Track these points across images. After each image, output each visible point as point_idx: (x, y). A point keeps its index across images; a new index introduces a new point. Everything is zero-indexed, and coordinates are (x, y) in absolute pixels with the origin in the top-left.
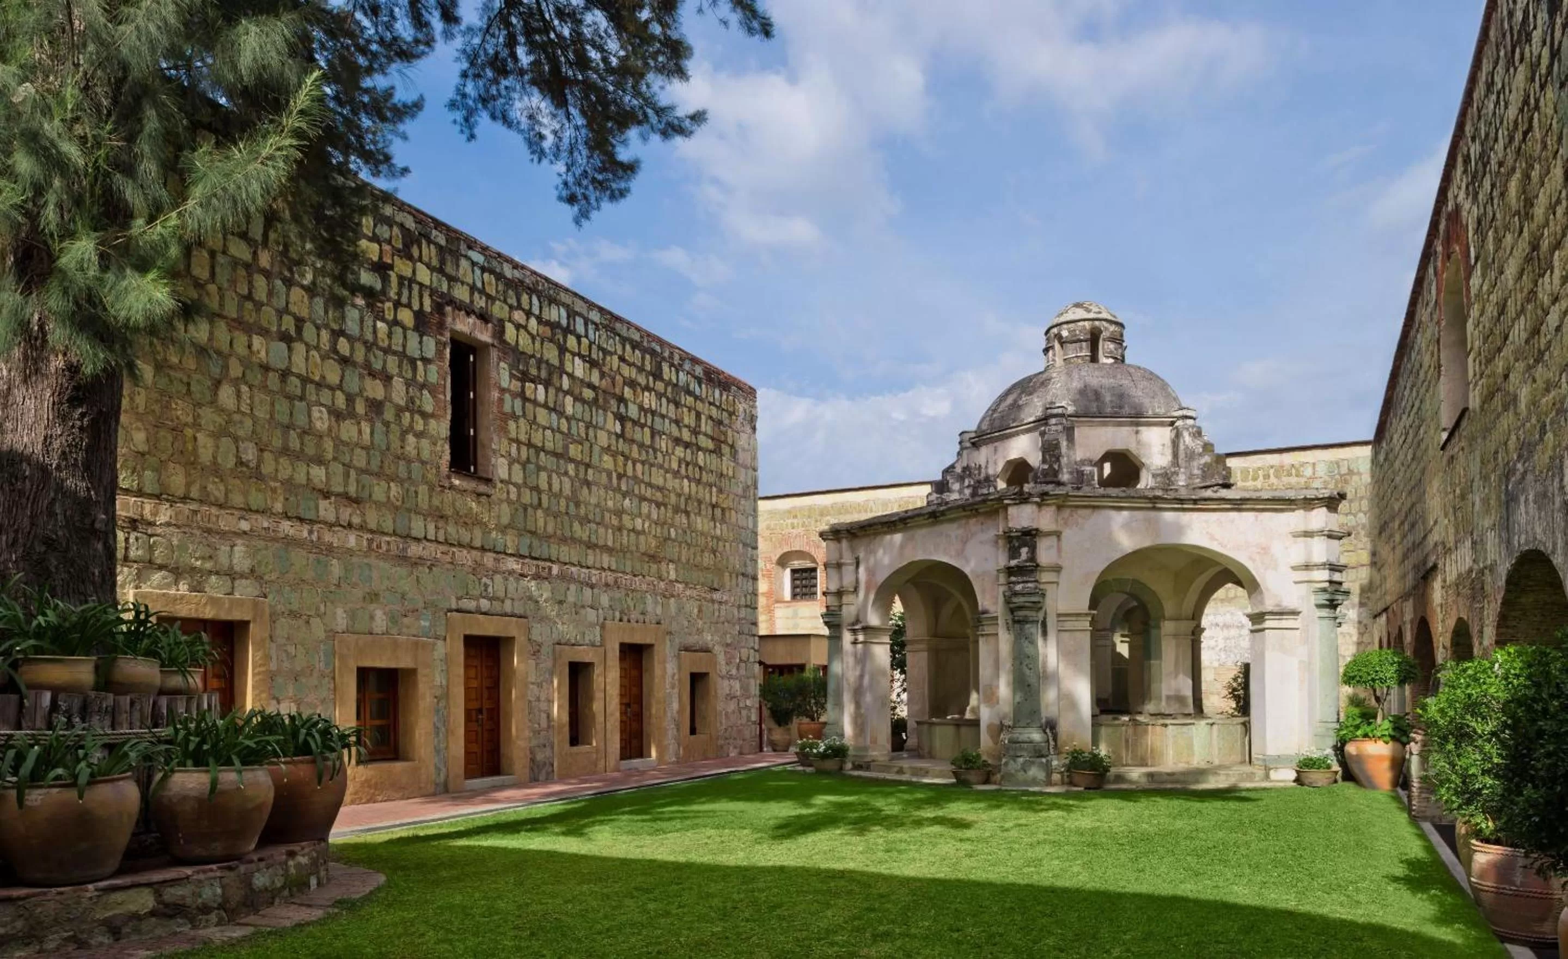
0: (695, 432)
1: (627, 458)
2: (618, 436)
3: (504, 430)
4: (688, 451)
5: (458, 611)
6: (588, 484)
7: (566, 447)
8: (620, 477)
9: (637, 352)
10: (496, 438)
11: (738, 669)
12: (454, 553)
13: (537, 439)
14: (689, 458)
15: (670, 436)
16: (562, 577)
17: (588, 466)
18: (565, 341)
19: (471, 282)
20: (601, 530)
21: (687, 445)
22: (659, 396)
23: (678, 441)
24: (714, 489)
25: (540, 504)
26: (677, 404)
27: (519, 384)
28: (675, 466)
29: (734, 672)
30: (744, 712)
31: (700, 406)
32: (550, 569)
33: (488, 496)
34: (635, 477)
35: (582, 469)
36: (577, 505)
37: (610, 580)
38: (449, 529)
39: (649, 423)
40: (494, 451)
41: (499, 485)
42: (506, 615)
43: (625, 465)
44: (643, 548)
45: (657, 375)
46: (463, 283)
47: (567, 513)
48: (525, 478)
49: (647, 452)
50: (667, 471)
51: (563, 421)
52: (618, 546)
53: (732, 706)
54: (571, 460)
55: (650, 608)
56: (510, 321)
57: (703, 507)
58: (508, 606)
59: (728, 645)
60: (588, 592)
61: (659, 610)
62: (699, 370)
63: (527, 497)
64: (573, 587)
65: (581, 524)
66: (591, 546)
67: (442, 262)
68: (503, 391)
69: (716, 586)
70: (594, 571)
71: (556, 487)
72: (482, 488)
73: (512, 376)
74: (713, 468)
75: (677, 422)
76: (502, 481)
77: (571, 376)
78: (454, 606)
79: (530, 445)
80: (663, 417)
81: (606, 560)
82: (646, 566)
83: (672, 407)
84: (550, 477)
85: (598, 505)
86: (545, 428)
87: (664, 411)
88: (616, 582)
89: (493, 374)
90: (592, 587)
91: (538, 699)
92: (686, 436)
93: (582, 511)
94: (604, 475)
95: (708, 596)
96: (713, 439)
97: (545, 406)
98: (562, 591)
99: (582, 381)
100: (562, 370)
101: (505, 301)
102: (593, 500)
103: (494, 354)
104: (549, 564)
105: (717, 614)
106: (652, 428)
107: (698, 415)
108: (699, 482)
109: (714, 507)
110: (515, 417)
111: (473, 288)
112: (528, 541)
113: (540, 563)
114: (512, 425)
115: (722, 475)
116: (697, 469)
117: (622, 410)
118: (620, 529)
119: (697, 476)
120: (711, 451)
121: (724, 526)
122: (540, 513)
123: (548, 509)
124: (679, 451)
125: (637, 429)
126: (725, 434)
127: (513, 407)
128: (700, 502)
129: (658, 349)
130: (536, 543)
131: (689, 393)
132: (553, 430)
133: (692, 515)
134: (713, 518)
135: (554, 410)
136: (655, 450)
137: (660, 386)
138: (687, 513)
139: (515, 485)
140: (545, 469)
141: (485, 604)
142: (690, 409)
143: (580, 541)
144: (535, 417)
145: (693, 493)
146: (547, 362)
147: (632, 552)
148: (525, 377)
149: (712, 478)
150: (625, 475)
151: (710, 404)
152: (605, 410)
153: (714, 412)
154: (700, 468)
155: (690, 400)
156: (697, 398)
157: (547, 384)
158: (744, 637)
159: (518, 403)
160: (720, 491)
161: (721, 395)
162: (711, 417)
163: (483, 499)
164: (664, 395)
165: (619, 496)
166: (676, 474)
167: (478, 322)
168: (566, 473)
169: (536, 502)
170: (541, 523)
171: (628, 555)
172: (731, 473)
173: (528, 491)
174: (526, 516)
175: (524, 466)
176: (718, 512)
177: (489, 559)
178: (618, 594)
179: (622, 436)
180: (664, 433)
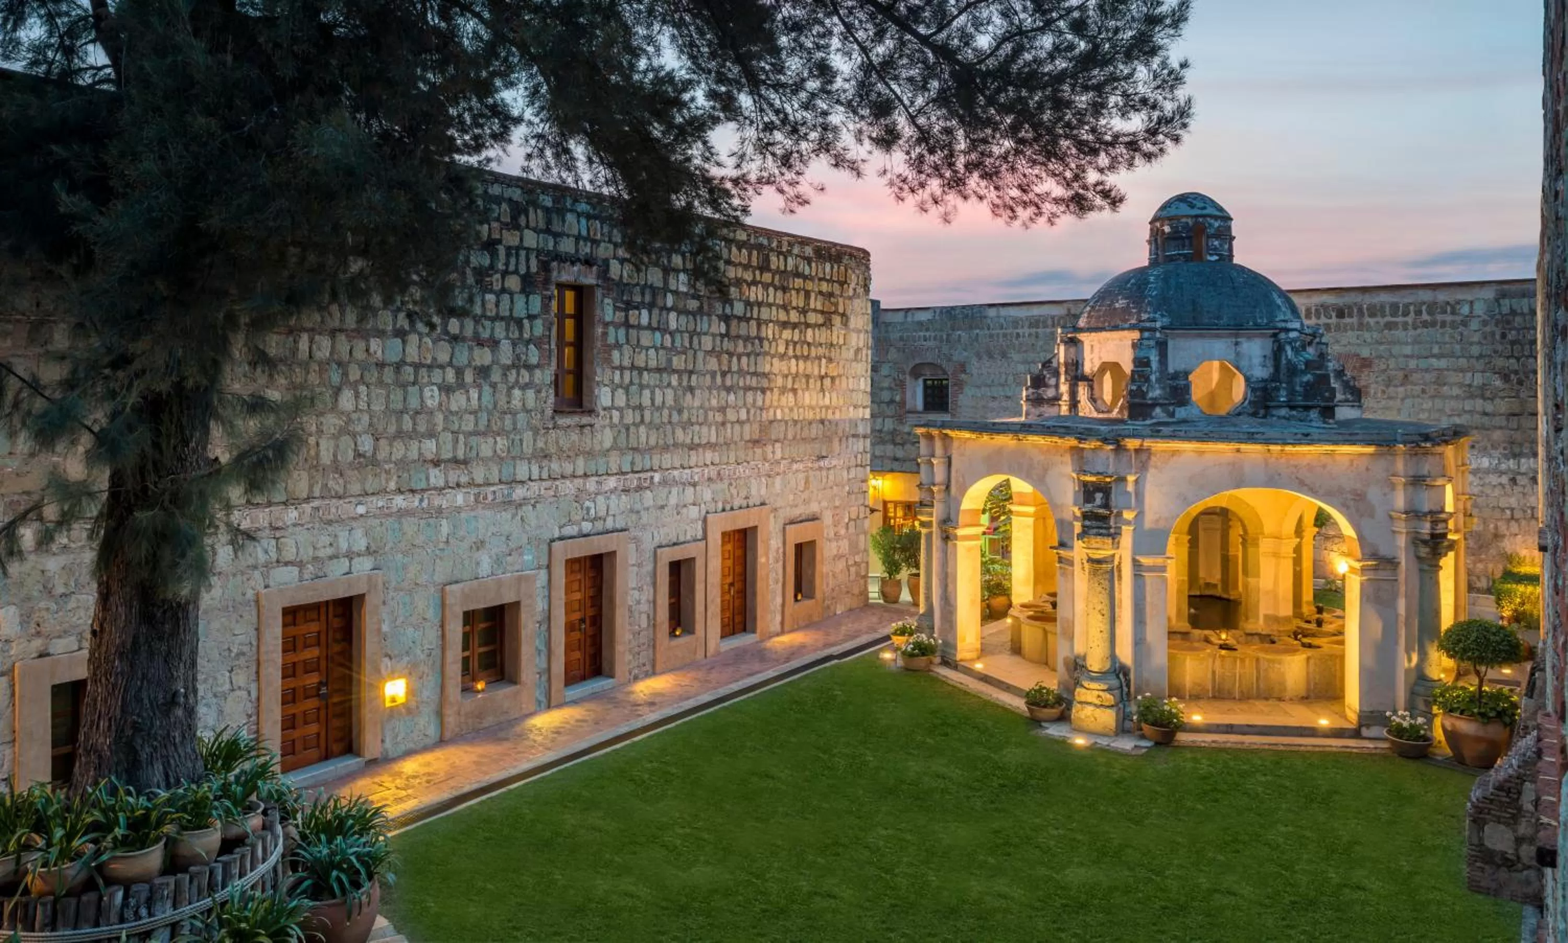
0: (804, 311)
1: (731, 355)
2: (722, 336)
3: (608, 360)
4: (797, 331)
5: (561, 539)
6: (691, 389)
7: (669, 361)
8: (724, 374)
9: (744, 251)
10: (599, 371)
11: (847, 528)
12: (557, 487)
13: (640, 361)
14: (796, 338)
15: (777, 322)
16: (664, 482)
17: (691, 373)
18: (669, 262)
19: (576, 233)
20: (705, 429)
21: (795, 326)
22: (766, 286)
23: (785, 325)
24: (824, 361)
25: (642, 421)
26: (785, 289)
27: (623, 314)
28: (781, 349)
29: (843, 532)
30: (853, 569)
31: (809, 286)
32: (652, 478)
33: (591, 426)
34: (740, 372)
35: (685, 378)
36: (680, 412)
37: (713, 474)
38: (553, 466)
39: (755, 316)
40: (598, 383)
41: (602, 413)
42: (608, 532)
43: (730, 362)
44: (747, 437)
45: (764, 267)
46: (568, 236)
47: (670, 422)
48: (628, 400)
49: (753, 344)
50: (773, 357)
51: (668, 337)
52: (721, 440)
53: (841, 565)
54: (675, 371)
55: (754, 492)
56: (615, 257)
57: (811, 381)
58: (610, 524)
59: (836, 507)
60: (690, 490)
61: (763, 491)
62: (809, 251)
63: (630, 417)
64: (675, 491)
65: (684, 429)
66: (693, 447)
67: (549, 222)
68: (606, 325)
69: (824, 454)
70: (696, 470)
71: (658, 400)
72: (585, 420)
73: (616, 308)
74: (823, 341)
75: (785, 307)
76: (605, 409)
77: (676, 293)
78: (556, 535)
79: (633, 367)
80: (770, 305)
81: (709, 456)
82: (750, 453)
83: (779, 294)
84: (653, 393)
85: (701, 407)
86: (647, 349)
87: (771, 300)
88: (719, 474)
89: (598, 312)
90: (694, 485)
91: (639, 602)
92: (794, 316)
93: (685, 415)
94: (708, 377)
95: (816, 465)
96: (822, 312)
97: (649, 327)
98: (664, 496)
99: (686, 294)
100: (666, 289)
101: (610, 241)
102: (697, 403)
103: (599, 293)
104: (649, 474)
105: (824, 480)
106: (758, 319)
107: (807, 294)
108: (806, 358)
109: (822, 378)
110: (618, 346)
111: (578, 238)
112: (629, 458)
113: (641, 475)
114: (616, 354)
115: (832, 345)
116: (805, 346)
117: (728, 310)
118: (723, 424)
119: (806, 354)
120: (822, 325)
121: (834, 395)
122: (642, 429)
123: (651, 423)
124: (787, 334)
125: (744, 324)
126: (836, 305)
127: (617, 337)
128: (808, 377)
129: (765, 242)
130: (638, 458)
131: (797, 274)
132: (657, 349)
133: (800, 392)
134: (822, 390)
135: (658, 329)
136: (761, 340)
137: (767, 277)
138: (794, 391)
139: (617, 409)
140: (648, 386)
141: (587, 527)
142: (798, 291)
143: (683, 445)
144: (638, 341)
145: (801, 371)
146: (651, 287)
147: (736, 443)
148: (629, 306)
149: (821, 351)
150: (729, 371)
151: (820, 279)
152: (709, 315)
153: (825, 287)
154: (809, 344)
155: (799, 282)
156: (805, 278)
157: (651, 306)
158: (853, 496)
159: (622, 332)
160: (830, 360)
161: (832, 268)
162: (821, 293)
163: (587, 430)
164: (772, 284)
165: (723, 394)
166: (782, 357)
167: (583, 268)
168: (669, 385)
169: (638, 419)
170: (643, 439)
171: (732, 446)
172: (841, 342)
173: (630, 411)
174: (628, 436)
175: (627, 390)
176: (827, 382)
177: (591, 484)
178: (719, 486)
179: (727, 335)
180: (771, 321)
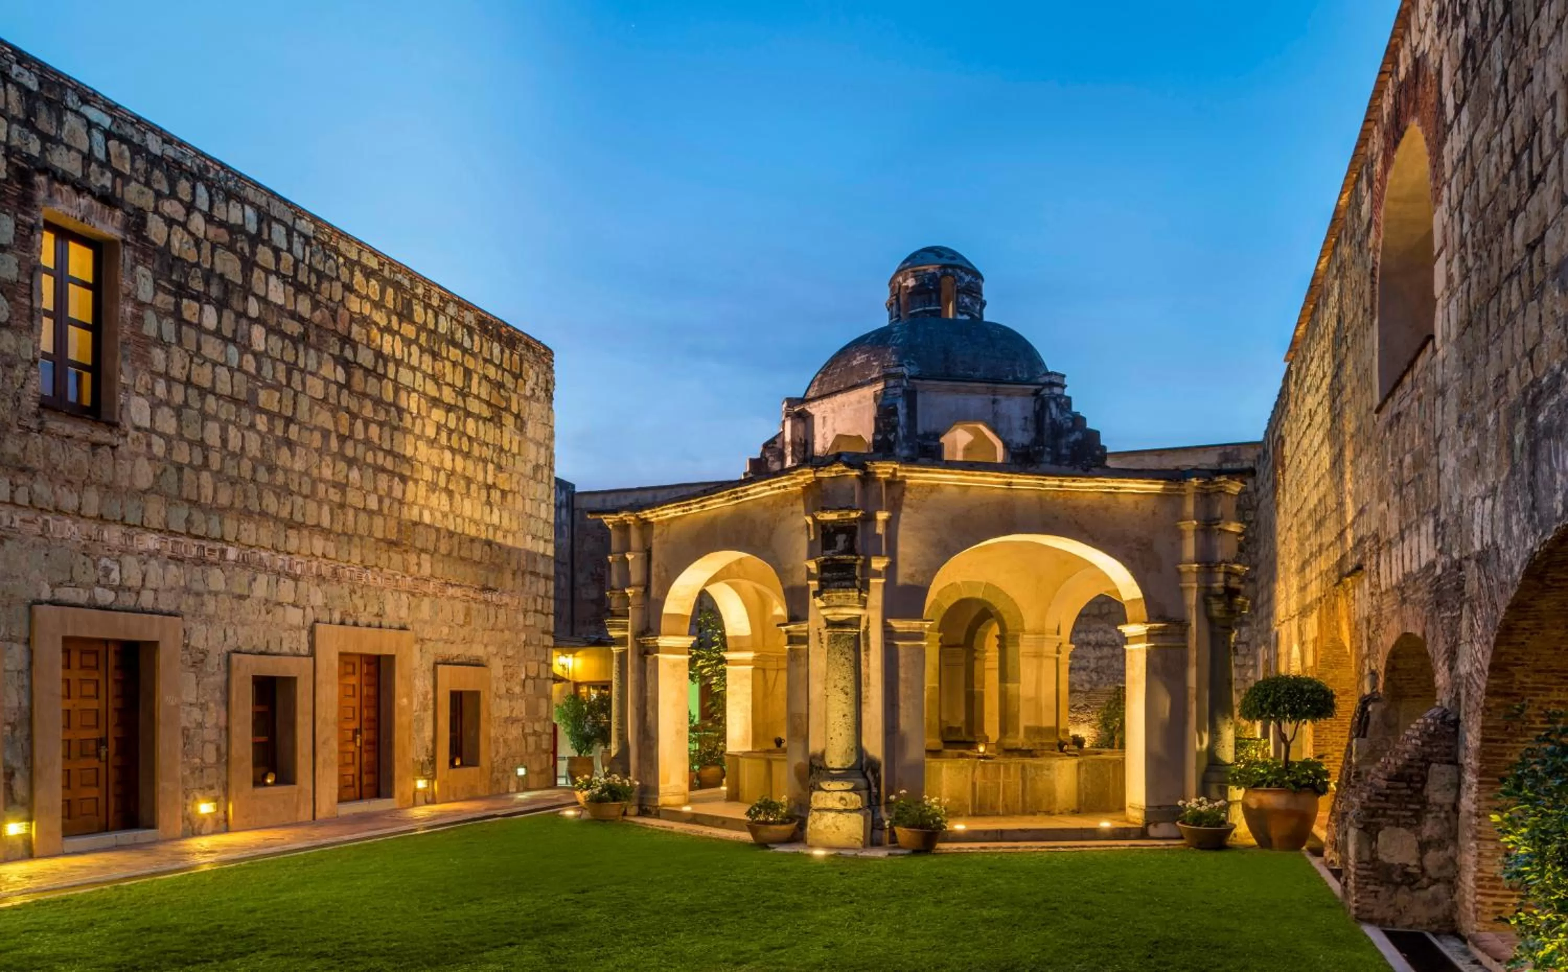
0: (463, 393)
1: (354, 416)
2: (341, 387)
3: (145, 359)
4: (452, 415)
5: (53, 603)
6: (290, 444)
7: (253, 393)
8: (342, 439)
9: (373, 282)
10: (126, 368)
11: (524, 686)
12: (46, 522)
13: (202, 378)
14: (452, 424)
15: (424, 394)
16: (243, 563)
17: (289, 421)
18: (253, 253)
19: (85, 149)
20: (312, 506)
21: (449, 408)
22: (407, 342)
23: (436, 402)
24: (491, 467)
25: (206, 465)
26: (435, 356)
27: (172, 300)
28: (431, 432)
29: (517, 690)
30: (531, 740)
31: (470, 363)
32: (223, 552)
33: (114, 448)
34: (367, 442)
35: (279, 425)
36: (271, 469)
37: (326, 570)
38: (37, 487)
39: (391, 375)
40: (125, 388)
41: (133, 434)
42: (143, 611)
43: (352, 425)
44: (379, 534)
45: (405, 315)
46: (69, 148)
47: (253, 480)
48: (180, 426)
49: (388, 412)
50: (418, 438)
51: (249, 357)
52: (338, 528)
53: (515, 731)
54: (262, 411)
55: (388, 608)
56: (156, 211)
57: (473, 487)
58: (147, 599)
59: (508, 657)
60: (287, 586)
61: (404, 613)
62: (469, 318)
63: (182, 454)
64: (262, 579)
65: (278, 496)
66: (291, 524)
67: (31, 112)
68: (141, 305)
69: (491, 585)
70: (297, 559)
71: (234, 442)
72: (101, 435)
73: (157, 287)
74: (489, 439)
75: (434, 378)
76: (138, 428)
77: (263, 300)
78: (46, 595)
79: (188, 383)
80: (413, 369)
81: (319, 545)
82: (384, 557)
83: (427, 358)
84: (224, 430)
85: (306, 473)
86: (215, 364)
87: (415, 361)
88: (335, 572)
89: (125, 283)
90: (296, 579)
91: (201, 725)
92: (448, 395)
93: (280, 478)
94: (317, 435)
95: (481, 597)
96: (488, 403)
97: (217, 333)
98: (245, 581)
99: (281, 308)
100: (247, 291)
101: (148, 184)
102: (299, 465)
103: (127, 254)
104: (219, 546)
105: (492, 620)
106: (395, 381)
107: (468, 373)
108: (467, 455)
109: (489, 488)
110: (162, 343)
111: (88, 158)
112: (185, 514)
113: (204, 543)
114: (158, 354)
115: (502, 449)
116: (465, 439)
117: (348, 353)
118: (342, 506)
119: (466, 449)
120: (485, 420)
121: (506, 515)
122: (205, 476)
123: (220, 472)
124: (438, 415)
125: (372, 381)
126: (508, 400)
127: (160, 329)
128: (469, 481)
129: (406, 282)
130: (198, 517)
131: (453, 343)
132: (230, 369)
133: (457, 497)
134: (489, 503)
135: (233, 341)
136: (400, 411)
137: (409, 330)
138: (450, 493)
139: (162, 435)
140: (215, 418)
141: (105, 596)
142: (454, 364)
143: (276, 519)
144: (199, 348)
145: (459, 469)
146: (221, 276)
147: (361, 538)
148: (181, 291)
149: (487, 453)
150: (351, 437)
151: (486, 361)
152: (319, 350)
153: (492, 372)
154: (470, 438)
155: (455, 354)
156: (465, 351)
157: (221, 305)
158: (532, 649)
159: (169, 326)
160: (499, 468)
161: (502, 352)
162: (486, 377)
163: (104, 452)
164: (416, 341)
165: (342, 465)
166: (432, 442)
167: (97, 205)
168: (252, 426)
169: (198, 460)
170: (208, 491)
171: (356, 540)
172: (515, 449)
173: (185, 447)
174: (180, 480)
175: (178, 412)
176: (496, 495)
177: (113, 535)
178: (335, 589)
179: (347, 385)
180: (414, 390)
